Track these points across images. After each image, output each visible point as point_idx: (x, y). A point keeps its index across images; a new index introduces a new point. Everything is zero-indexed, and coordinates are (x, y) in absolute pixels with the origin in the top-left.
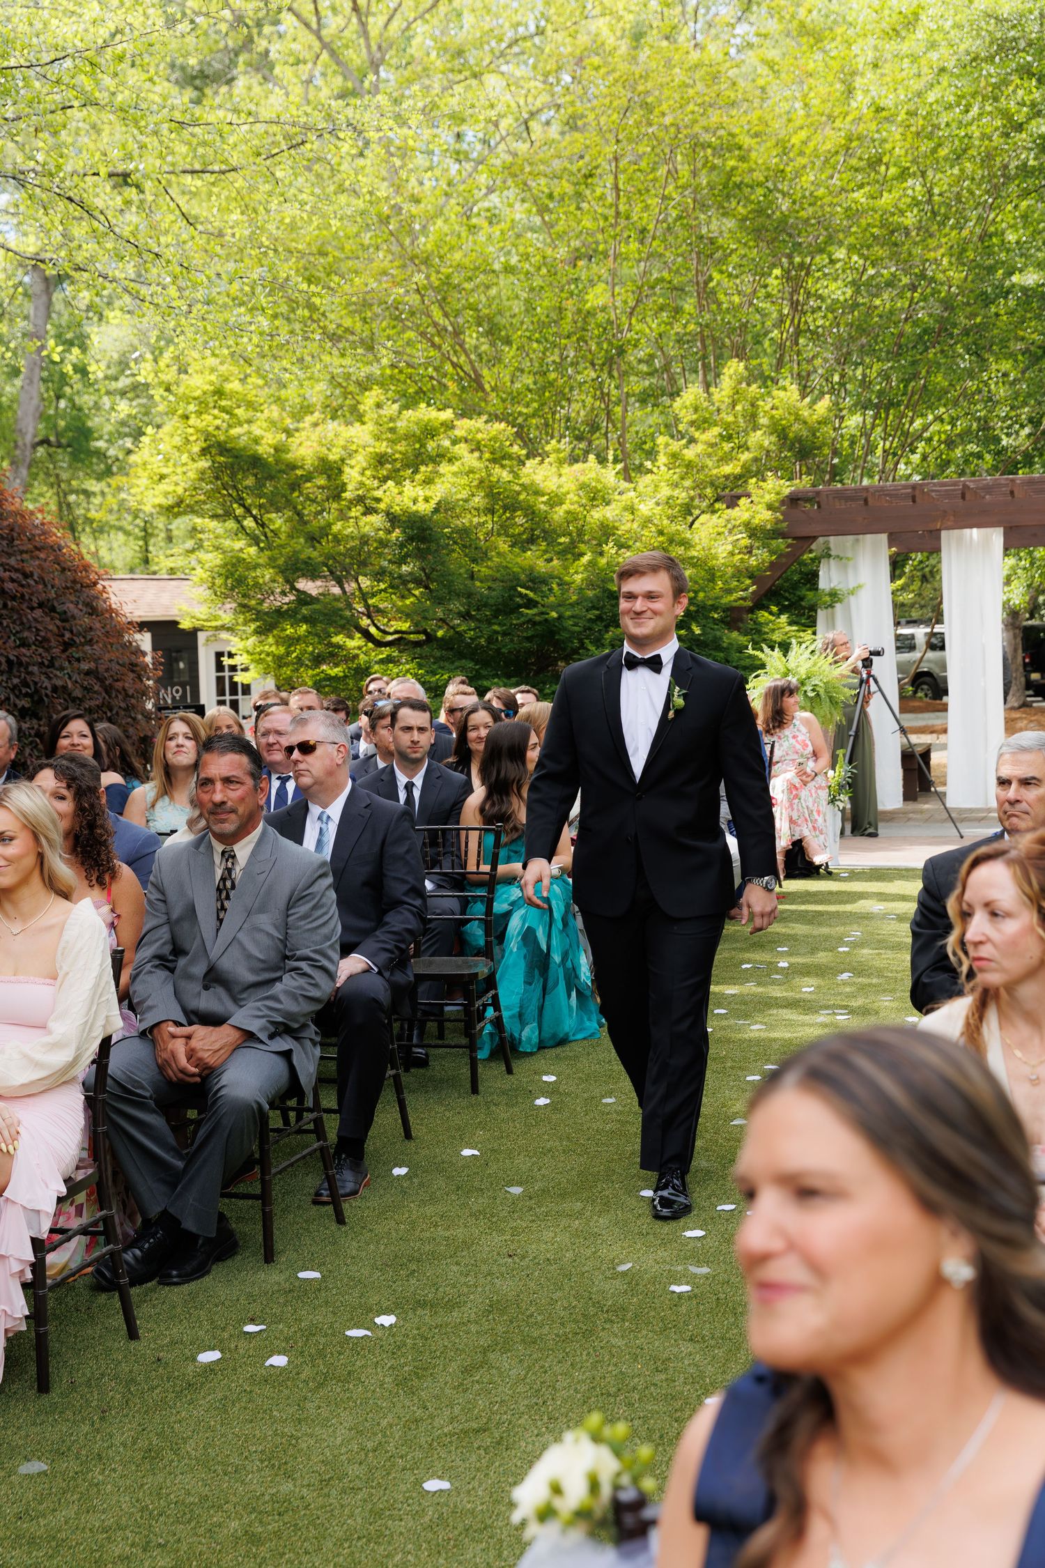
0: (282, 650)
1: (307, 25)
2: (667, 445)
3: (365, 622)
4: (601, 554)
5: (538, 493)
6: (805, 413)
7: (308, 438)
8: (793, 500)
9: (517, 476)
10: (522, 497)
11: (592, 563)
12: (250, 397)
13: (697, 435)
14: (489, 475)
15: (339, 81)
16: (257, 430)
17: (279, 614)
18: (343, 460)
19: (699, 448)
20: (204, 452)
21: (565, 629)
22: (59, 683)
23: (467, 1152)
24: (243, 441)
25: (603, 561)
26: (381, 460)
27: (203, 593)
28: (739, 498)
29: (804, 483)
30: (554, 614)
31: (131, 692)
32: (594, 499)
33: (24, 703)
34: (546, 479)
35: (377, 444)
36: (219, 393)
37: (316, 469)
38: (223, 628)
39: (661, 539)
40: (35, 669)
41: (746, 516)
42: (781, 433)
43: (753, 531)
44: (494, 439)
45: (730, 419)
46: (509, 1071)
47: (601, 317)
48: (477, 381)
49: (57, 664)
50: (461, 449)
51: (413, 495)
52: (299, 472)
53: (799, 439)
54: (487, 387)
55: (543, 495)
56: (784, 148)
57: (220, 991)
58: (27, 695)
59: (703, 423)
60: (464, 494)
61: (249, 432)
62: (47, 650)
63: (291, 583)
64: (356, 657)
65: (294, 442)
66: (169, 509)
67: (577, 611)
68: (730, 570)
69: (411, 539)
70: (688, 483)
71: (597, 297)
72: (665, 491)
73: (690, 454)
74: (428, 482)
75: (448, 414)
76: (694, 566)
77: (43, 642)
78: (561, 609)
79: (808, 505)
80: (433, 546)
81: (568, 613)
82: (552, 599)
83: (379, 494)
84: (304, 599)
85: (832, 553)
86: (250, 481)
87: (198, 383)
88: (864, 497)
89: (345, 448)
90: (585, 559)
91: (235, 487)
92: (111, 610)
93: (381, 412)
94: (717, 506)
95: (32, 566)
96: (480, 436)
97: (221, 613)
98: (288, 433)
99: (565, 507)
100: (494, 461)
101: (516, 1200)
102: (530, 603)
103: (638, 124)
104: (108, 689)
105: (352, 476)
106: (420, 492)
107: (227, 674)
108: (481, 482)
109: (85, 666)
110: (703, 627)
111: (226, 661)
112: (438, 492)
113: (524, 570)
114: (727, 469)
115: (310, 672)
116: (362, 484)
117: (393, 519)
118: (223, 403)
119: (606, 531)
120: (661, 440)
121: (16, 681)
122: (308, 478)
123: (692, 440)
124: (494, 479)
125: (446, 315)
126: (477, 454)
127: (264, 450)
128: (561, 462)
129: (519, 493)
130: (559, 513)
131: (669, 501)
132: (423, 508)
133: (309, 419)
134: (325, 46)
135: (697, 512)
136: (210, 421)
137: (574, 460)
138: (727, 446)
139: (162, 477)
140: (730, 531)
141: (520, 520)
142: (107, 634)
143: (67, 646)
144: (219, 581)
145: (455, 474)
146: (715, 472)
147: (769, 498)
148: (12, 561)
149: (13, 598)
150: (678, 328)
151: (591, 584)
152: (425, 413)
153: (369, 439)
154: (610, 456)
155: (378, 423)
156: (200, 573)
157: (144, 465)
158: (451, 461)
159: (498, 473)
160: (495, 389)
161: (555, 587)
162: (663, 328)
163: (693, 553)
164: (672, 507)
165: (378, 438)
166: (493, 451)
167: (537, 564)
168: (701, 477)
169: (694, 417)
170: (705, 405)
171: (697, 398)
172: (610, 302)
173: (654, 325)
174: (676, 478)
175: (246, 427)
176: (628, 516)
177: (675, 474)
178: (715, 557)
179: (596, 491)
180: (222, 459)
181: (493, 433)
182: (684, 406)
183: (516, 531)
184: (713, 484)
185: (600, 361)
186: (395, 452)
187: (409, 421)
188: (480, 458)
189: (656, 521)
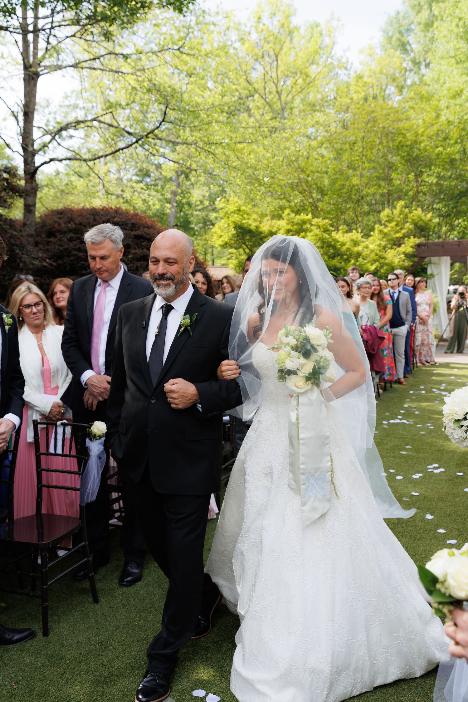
1: (262, 97)
2: (379, 227)
5: (338, 242)
6: (424, 218)
7: (266, 224)
8: (419, 246)
10: (333, 243)
12: (248, 212)
13: (388, 224)
14: (322, 236)
15: (271, 114)
16: (250, 222)
18: (276, 231)
19: (389, 229)
20: (234, 228)
24: (245, 226)
26: (289, 230)
28: (401, 244)
29: (422, 240)
32: (355, 244)
34: (340, 237)
35: (288, 226)
36: (239, 210)
39: (377, 257)
41: (404, 250)
42: (416, 225)
43: (406, 255)
44: (324, 225)
45: (399, 219)
47: (356, 187)
48: (317, 207)
50: (313, 228)
52: (263, 235)
53: (421, 226)
54: (319, 209)
56: (417, 134)
59: (390, 221)
61: (248, 222)
65: (261, 225)
66: (223, 246)
70: (385, 239)
71: (355, 181)
72: (378, 242)
73: (386, 230)
75: (309, 217)
76: (387, 265)
79: (423, 248)
85: (432, 262)
86: (248, 237)
87: (232, 208)
88: (442, 245)
89: (278, 227)
91: (243, 239)
93: (290, 216)
94: (394, 247)
96: (320, 224)
98: (260, 223)
99: (346, 246)
100: (324, 232)
103: (371, 127)
108: (320, 238)
113: (333, 266)
114: (398, 235)
118: (240, 213)
119: (359, 254)
120: (377, 226)
123: (386, 226)
124: (324, 237)
125: (307, 186)
127: (253, 227)
128: (344, 233)
129: (331, 242)
130: (344, 248)
131: (379, 245)
133: (266, 219)
134: (268, 103)
135: (387, 249)
136: (236, 218)
137: (347, 232)
138: (398, 228)
139: (221, 236)
140: (399, 255)
141: (332, 251)
144: (237, 268)
145: (312, 236)
146: (394, 236)
147: (412, 244)
150: (380, 191)
152: (303, 216)
153: (285, 225)
154: (360, 231)
155: (288, 220)
156: (231, 266)
157: (216, 232)
158: (310, 232)
159: (326, 236)
160: (322, 210)
161: (342, 271)
162: (375, 191)
163: (386, 261)
164: (380, 247)
165: (288, 224)
166: (324, 228)
167: (338, 264)
168: (389, 238)
169: (387, 219)
170: (391, 215)
171: (388, 213)
172: (359, 183)
173: (372, 190)
174: (381, 238)
175: (247, 221)
176: (365, 250)
177: (380, 236)
178: (394, 263)
179: (356, 241)
180: (240, 230)
181: (324, 223)
182: (384, 216)
183: (329, 254)
184: (392, 240)
185: (355, 201)
186: (293, 228)
187: (298, 219)
188: (320, 231)
189: (376, 251)
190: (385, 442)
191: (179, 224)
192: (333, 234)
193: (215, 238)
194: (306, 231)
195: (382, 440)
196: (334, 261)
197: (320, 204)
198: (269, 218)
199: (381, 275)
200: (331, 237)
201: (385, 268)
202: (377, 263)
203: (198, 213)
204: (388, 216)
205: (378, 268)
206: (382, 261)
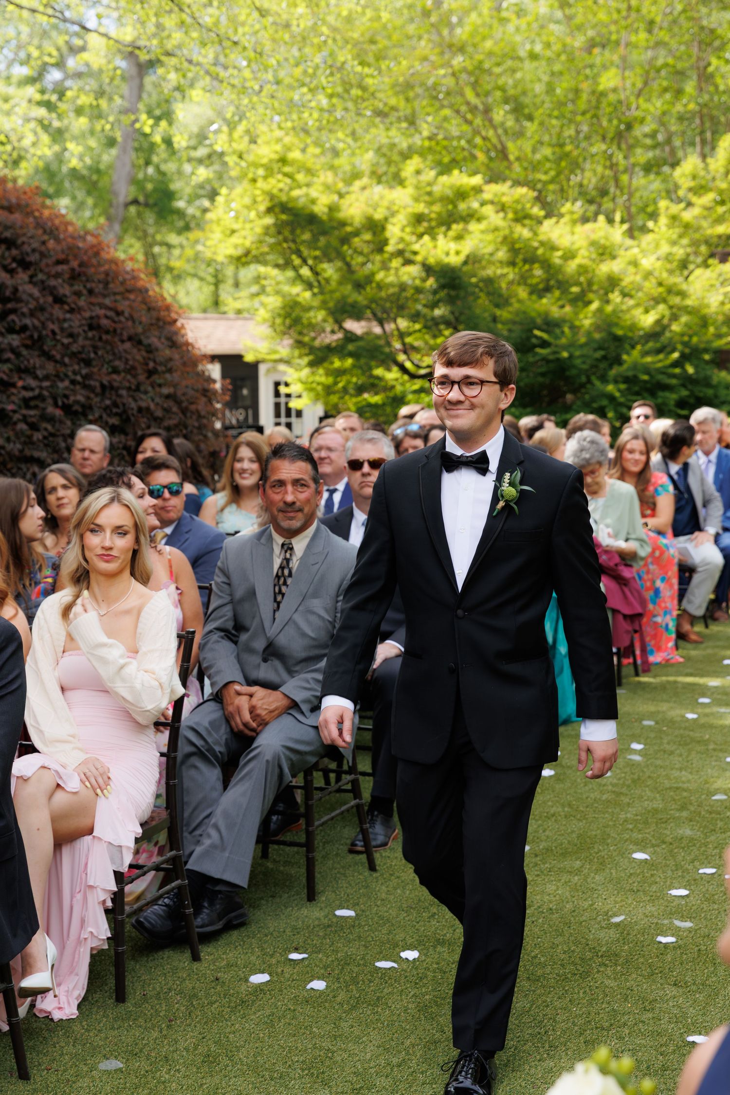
0: (330, 380)
2: (667, 208)
3: (401, 357)
4: (608, 302)
5: (554, 248)
7: (357, 200)
9: (536, 234)
10: (541, 252)
11: (600, 310)
12: (309, 164)
13: (694, 199)
14: (512, 232)
16: (314, 193)
17: (329, 349)
18: (386, 219)
19: (696, 211)
20: (269, 210)
21: (574, 367)
22: (143, 404)
24: (302, 202)
25: (609, 309)
26: (419, 219)
27: (265, 330)
28: (729, 255)
30: (565, 354)
31: (203, 413)
32: (602, 254)
33: (114, 421)
34: (561, 236)
35: (416, 205)
36: (283, 161)
37: (363, 226)
38: (281, 361)
39: (661, 289)
40: (124, 392)
44: (517, 202)
45: (724, 186)
47: (612, 97)
48: (503, 153)
49: (142, 388)
50: (488, 210)
51: (446, 249)
52: (349, 229)
54: (512, 157)
55: (558, 249)
57: (277, 663)
58: (116, 414)
59: (700, 189)
60: (489, 249)
61: (307, 195)
62: (135, 376)
63: (339, 323)
64: (393, 387)
65: (344, 203)
66: (238, 259)
67: (585, 351)
68: (720, 318)
69: (442, 287)
70: (685, 241)
71: (609, 80)
72: (665, 248)
73: (688, 216)
74: (459, 238)
75: (477, 180)
76: (689, 313)
77: (131, 371)
78: (572, 350)
80: (462, 293)
81: (577, 353)
82: (564, 341)
83: (416, 247)
84: (350, 337)
86: (307, 236)
87: (266, 152)
89: (388, 208)
90: (595, 306)
91: (294, 241)
92: (187, 344)
93: (420, 178)
94: (711, 261)
95: (123, 306)
96: (505, 199)
97: (279, 348)
98: (341, 196)
99: (578, 261)
100: (517, 220)
102: (544, 344)
104: (184, 411)
105: (395, 232)
106: (453, 246)
107: (283, 400)
108: (505, 238)
109: (165, 391)
110: (696, 367)
111: (283, 390)
112: (467, 247)
113: (539, 315)
114: (720, 230)
115: (354, 400)
116: (402, 240)
117: (428, 269)
118: (287, 169)
119: (613, 282)
120: (663, 204)
121: (108, 402)
122: (357, 233)
123: (689, 204)
124: (516, 236)
125: (478, 95)
126: (501, 215)
127: (320, 209)
128: (574, 222)
129: (537, 249)
130: (572, 266)
131: (668, 258)
132: (454, 260)
133: (358, 184)
135: (691, 267)
136: (277, 184)
137: (585, 220)
138: (721, 210)
139: (233, 232)
140: (722, 284)
141: (538, 272)
142: (184, 364)
143: (151, 373)
144: (278, 321)
145: (483, 232)
146: (709, 232)
148: (107, 301)
149: (107, 332)
150: (679, 107)
151: (597, 327)
152: (459, 179)
153: (409, 201)
154: (618, 217)
155: (417, 187)
156: (263, 313)
157: (218, 221)
158: (479, 220)
159: (521, 231)
160: (518, 159)
161: (566, 330)
162: (666, 107)
163: (689, 302)
164: (670, 262)
165: (417, 200)
166: (516, 212)
167: (552, 309)
168: (697, 236)
169: (692, 184)
170: (702, 173)
171: (695, 168)
172: (620, 85)
173: (658, 104)
174: (675, 237)
175: (304, 190)
176: (632, 269)
177: (674, 233)
178: (708, 306)
179: (605, 248)
180: (284, 217)
181: (516, 196)
182: (683, 175)
183: (534, 281)
184: (707, 242)
185: (610, 135)
186: (431, 212)
187: (444, 185)
188: (505, 218)
189: (657, 274)
190: (626, 800)
191: (141, 199)
192: (544, 226)
193: (217, 236)
194: (470, 216)
195: (619, 794)
196: (544, 301)
198: (366, 180)
199: (671, 339)
201: (684, 319)
202: (661, 307)
204: (694, 177)
205: (664, 322)
206: (676, 300)
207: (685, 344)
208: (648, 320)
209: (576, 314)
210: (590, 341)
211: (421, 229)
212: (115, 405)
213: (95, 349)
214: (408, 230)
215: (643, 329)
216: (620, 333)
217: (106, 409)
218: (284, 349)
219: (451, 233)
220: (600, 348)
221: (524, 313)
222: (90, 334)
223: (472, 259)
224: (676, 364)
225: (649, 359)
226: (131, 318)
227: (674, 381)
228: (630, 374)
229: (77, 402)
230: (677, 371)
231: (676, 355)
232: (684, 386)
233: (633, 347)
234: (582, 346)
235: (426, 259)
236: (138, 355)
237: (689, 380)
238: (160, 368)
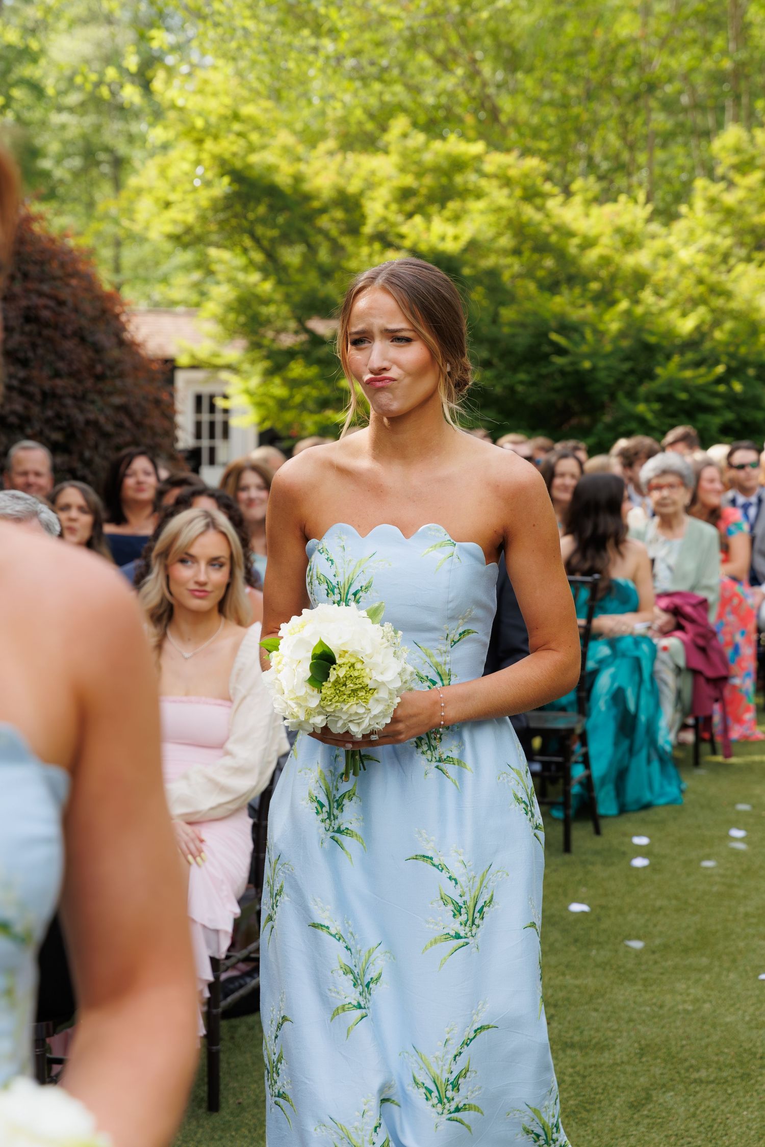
0: (286, 392)
2: (705, 189)
4: (638, 302)
5: (571, 234)
7: (324, 168)
9: (544, 214)
10: (553, 238)
11: (628, 313)
12: (262, 121)
13: (737, 178)
14: (519, 213)
16: (271, 158)
17: (291, 354)
18: (361, 193)
19: (740, 193)
21: (596, 380)
22: (91, 416)
23: (576, 907)
25: (639, 310)
26: (405, 194)
27: (211, 328)
30: (587, 365)
32: (628, 243)
33: (56, 436)
34: (575, 219)
35: (403, 177)
36: (236, 117)
37: (333, 201)
38: (230, 368)
39: (701, 288)
40: (69, 401)
44: (526, 176)
46: (598, 831)
47: (630, 49)
48: (494, 113)
49: (89, 397)
50: (488, 185)
51: (441, 232)
52: (316, 204)
55: (574, 237)
59: (743, 167)
60: (490, 233)
61: (265, 160)
62: (80, 381)
63: (301, 321)
65: (309, 171)
67: (613, 362)
70: (726, 229)
72: (707, 239)
73: (730, 199)
74: (456, 218)
75: (478, 147)
76: (735, 318)
77: (76, 375)
78: (595, 359)
81: (602, 364)
82: (584, 349)
83: (404, 229)
84: (315, 340)
86: (262, 210)
89: (366, 180)
90: (624, 305)
91: (246, 217)
93: (408, 143)
94: (756, 255)
95: (65, 294)
96: (511, 172)
97: (227, 351)
99: (598, 251)
100: (525, 198)
101: (638, 954)
102: (561, 351)
104: (137, 426)
105: (375, 209)
106: (449, 229)
107: (205, 418)
108: (510, 222)
109: (117, 400)
110: (745, 383)
112: (468, 230)
113: (555, 316)
115: (317, 418)
116: (384, 219)
118: (239, 127)
119: (640, 280)
120: (700, 183)
121: (50, 413)
122: (323, 210)
123: (731, 185)
124: (523, 219)
126: (505, 191)
127: (283, 178)
128: (588, 202)
129: (549, 234)
130: (592, 255)
131: (710, 250)
132: (451, 247)
133: (322, 147)
135: (732, 261)
137: (602, 200)
141: (549, 262)
142: (135, 368)
143: (100, 378)
144: (230, 316)
145: (482, 212)
146: (755, 220)
148: (45, 288)
149: (47, 325)
151: (622, 334)
152: (455, 146)
153: (393, 171)
154: (642, 198)
155: (403, 155)
158: (479, 197)
159: (529, 212)
160: (512, 123)
161: (588, 335)
162: (693, 62)
163: (734, 305)
164: (712, 255)
165: (403, 170)
166: (525, 189)
167: (569, 309)
168: (741, 224)
169: (734, 160)
170: (747, 147)
171: (738, 139)
173: (683, 60)
174: (713, 224)
175: (260, 155)
176: (662, 263)
177: (713, 219)
178: (758, 310)
179: (631, 235)
180: (237, 186)
181: (526, 169)
182: (723, 148)
183: (541, 274)
184: (753, 232)
185: (624, 97)
186: (421, 186)
187: (436, 154)
188: (510, 196)
189: (697, 268)
190: (741, 892)
192: (553, 204)
193: (145, 207)
194: (464, 194)
195: (731, 886)
196: (558, 299)
197: (506, 104)
198: (331, 144)
199: (713, 350)
200: (548, 216)
201: (729, 325)
202: (702, 310)
203: (64, 118)
204: (737, 152)
205: (705, 328)
206: (719, 302)
207: (732, 356)
208: (687, 325)
209: (600, 316)
210: (616, 350)
211: (409, 206)
212: (58, 416)
213: (34, 346)
214: (394, 207)
215: (679, 336)
216: (652, 340)
217: (48, 421)
218: (234, 352)
219: (447, 213)
220: (627, 358)
221: (535, 314)
222: (27, 328)
223: (473, 246)
224: (719, 380)
225: (688, 374)
226: (76, 310)
227: (717, 402)
228: (665, 391)
229: (14, 413)
230: (722, 388)
231: (720, 369)
232: (728, 407)
233: (668, 357)
234: (607, 356)
235: (415, 244)
236: (84, 356)
237: (733, 401)
238: (108, 373)
